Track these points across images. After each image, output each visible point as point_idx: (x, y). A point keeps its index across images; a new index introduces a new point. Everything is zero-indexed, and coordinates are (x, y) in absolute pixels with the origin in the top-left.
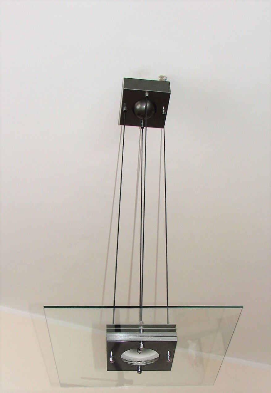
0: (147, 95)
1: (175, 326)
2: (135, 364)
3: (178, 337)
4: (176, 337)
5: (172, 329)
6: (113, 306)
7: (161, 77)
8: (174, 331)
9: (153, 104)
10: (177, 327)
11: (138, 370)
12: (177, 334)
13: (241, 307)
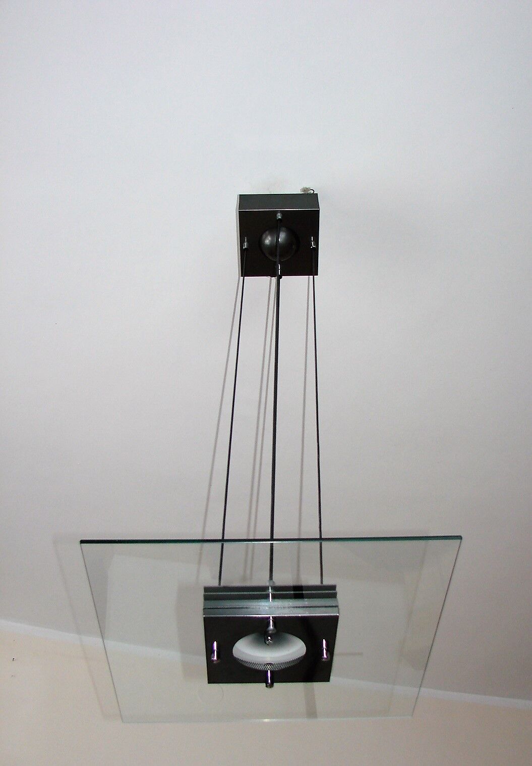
0: (279, 216)
1: (333, 587)
2: (261, 668)
3: (340, 607)
4: (337, 608)
5: (328, 592)
6: (221, 538)
7: (305, 190)
8: (334, 596)
9: (291, 233)
10: (338, 589)
11: (266, 682)
12: (338, 602)
13: (460, 538)
